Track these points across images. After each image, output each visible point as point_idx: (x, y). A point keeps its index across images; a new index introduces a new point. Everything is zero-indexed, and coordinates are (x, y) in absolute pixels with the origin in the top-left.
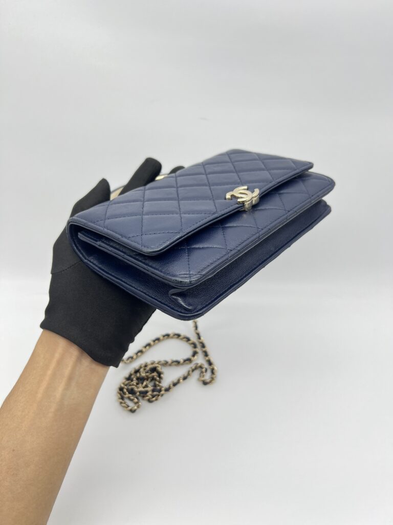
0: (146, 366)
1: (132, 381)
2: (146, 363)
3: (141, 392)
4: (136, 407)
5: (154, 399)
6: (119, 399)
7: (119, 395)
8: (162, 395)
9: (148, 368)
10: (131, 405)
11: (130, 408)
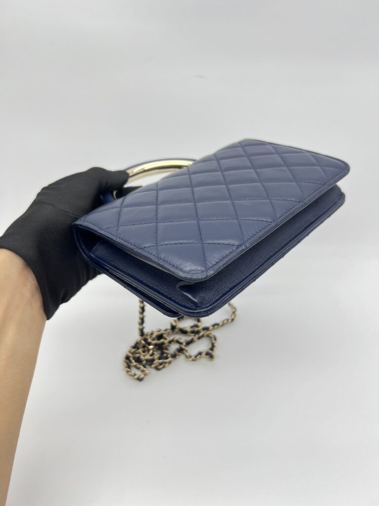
0: (152, 334)
1: (138, 349)
2: (153, 331)
3: (147, 361)
4: (142, 376)
5: (161, 367)
6: (126, 367)
7: (125, 364)
8: (170, 363)
9: (154, 336)
10: (138, 373)
11: (136, 377)
